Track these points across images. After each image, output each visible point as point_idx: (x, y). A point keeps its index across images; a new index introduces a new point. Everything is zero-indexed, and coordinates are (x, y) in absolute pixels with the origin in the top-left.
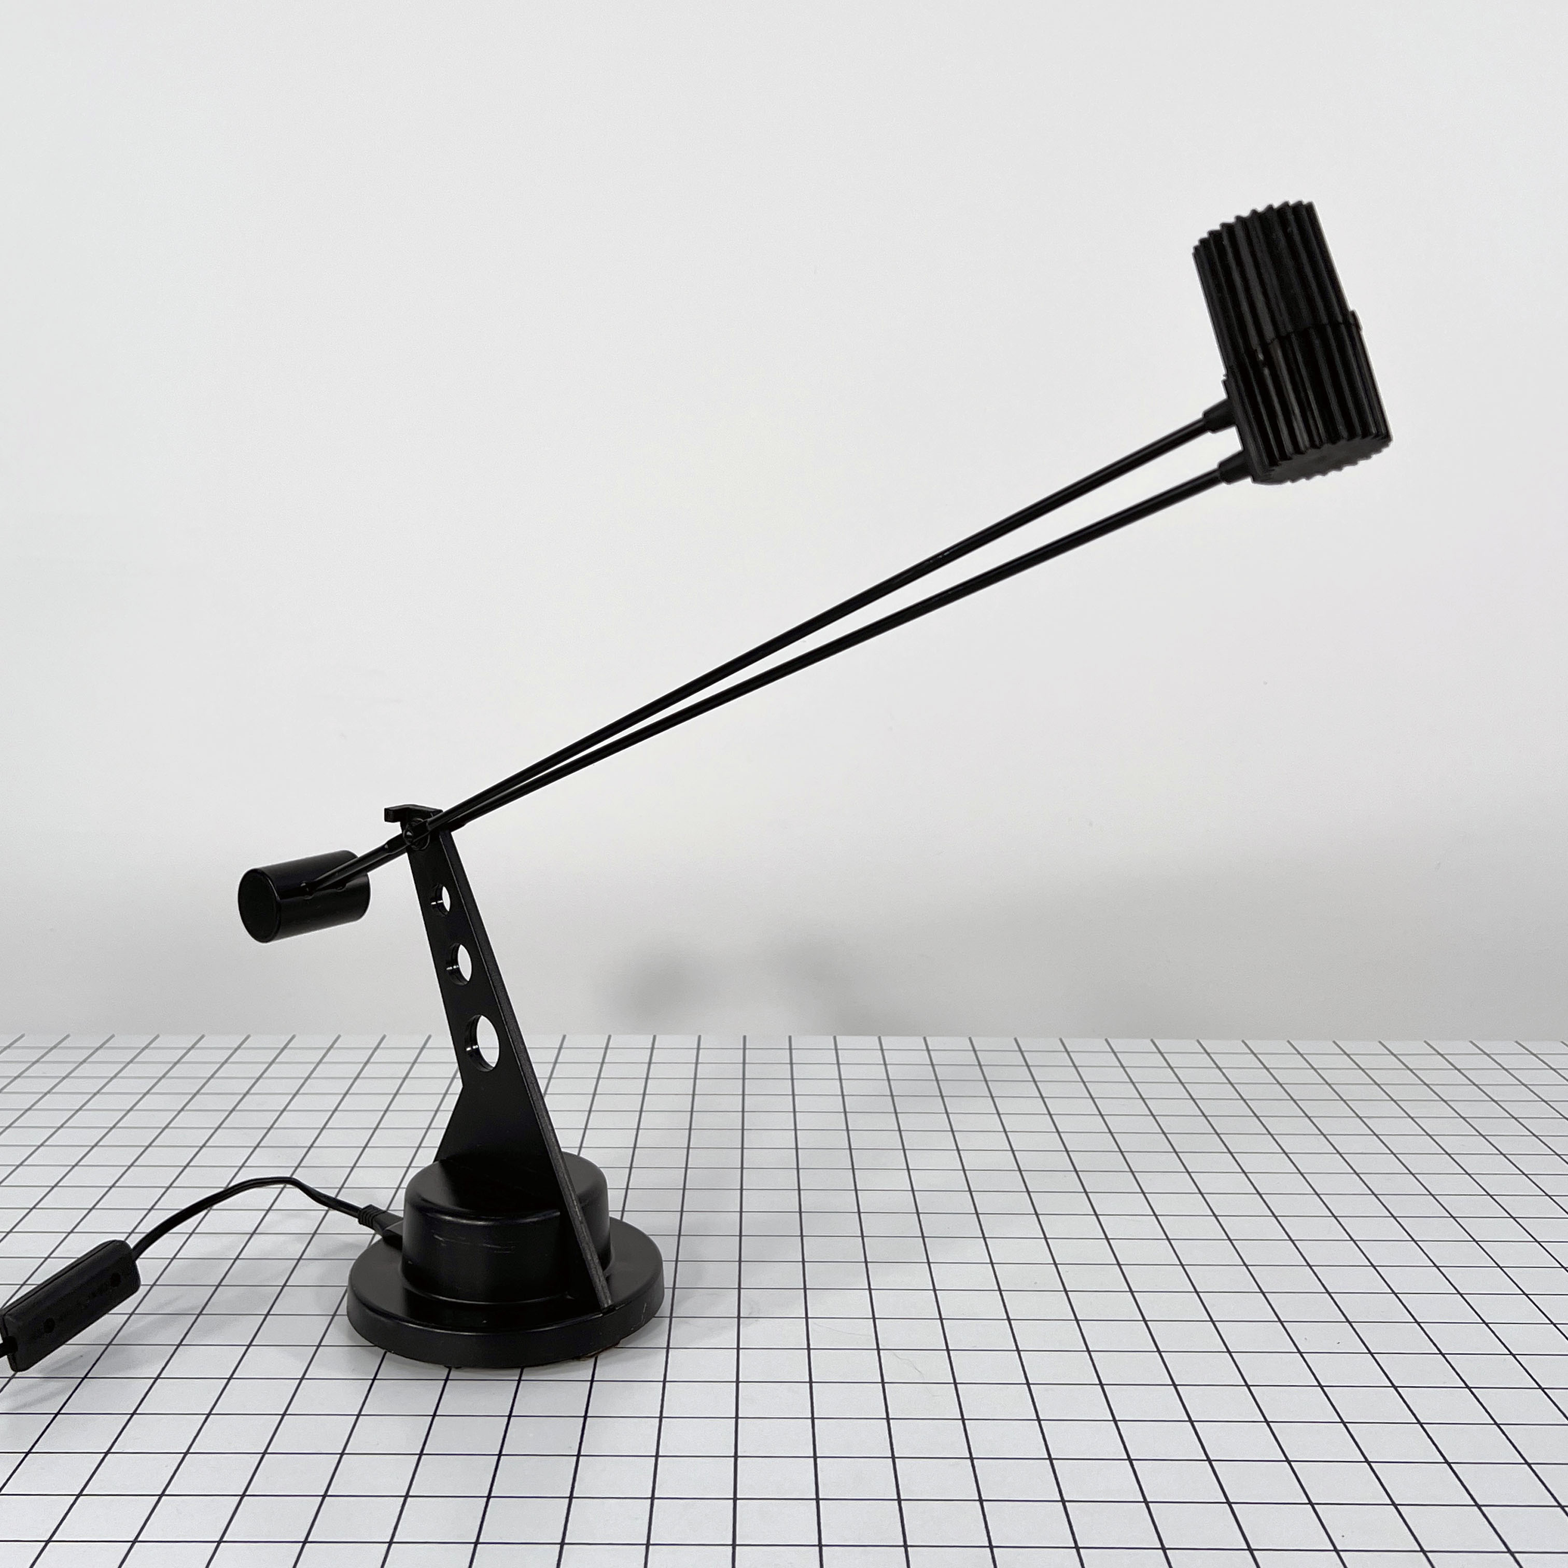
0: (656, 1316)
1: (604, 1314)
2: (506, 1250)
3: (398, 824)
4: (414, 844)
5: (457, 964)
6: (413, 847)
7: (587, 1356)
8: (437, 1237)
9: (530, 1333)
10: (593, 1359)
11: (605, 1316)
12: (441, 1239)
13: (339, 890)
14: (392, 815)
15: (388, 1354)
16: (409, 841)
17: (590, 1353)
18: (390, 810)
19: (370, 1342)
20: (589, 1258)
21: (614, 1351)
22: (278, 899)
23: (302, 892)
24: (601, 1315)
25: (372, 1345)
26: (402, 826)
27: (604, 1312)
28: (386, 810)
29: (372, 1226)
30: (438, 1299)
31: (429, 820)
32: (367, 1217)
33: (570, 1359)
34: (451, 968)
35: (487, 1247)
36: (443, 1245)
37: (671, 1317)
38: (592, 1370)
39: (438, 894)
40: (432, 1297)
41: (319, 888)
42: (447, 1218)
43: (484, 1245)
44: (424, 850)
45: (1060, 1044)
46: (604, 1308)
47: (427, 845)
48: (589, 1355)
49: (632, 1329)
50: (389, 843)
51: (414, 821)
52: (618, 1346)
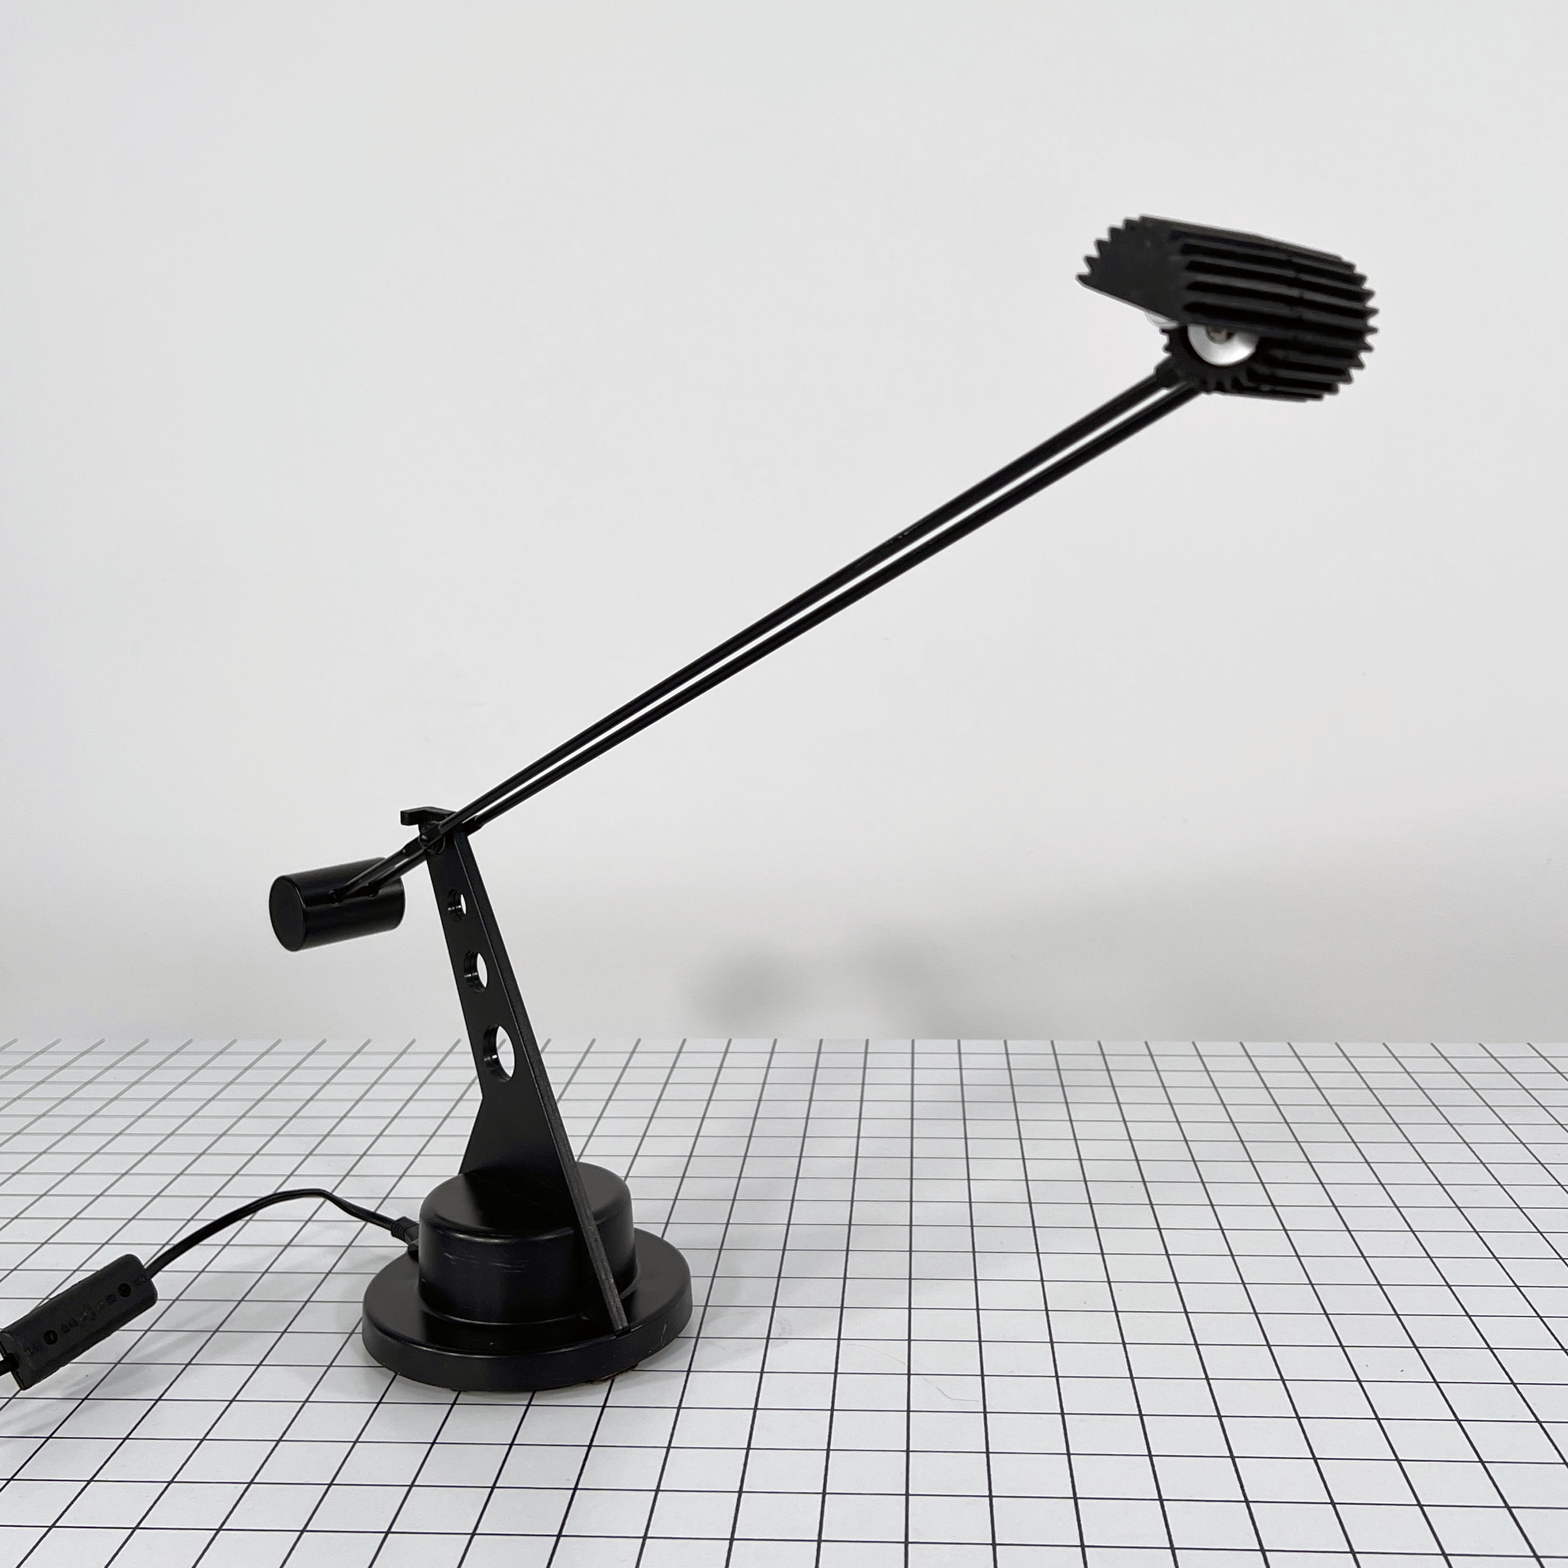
0: (679, 1336)
1: (618, 1336)
2: (517, 1269)
3: (417, 826)
4: (429, 848)
5: (476, 971)
6: (429, 850)
7: (601, 1379)
8: (447, 1254)
9: (546, 1355)
10: (609, 1382)
11: (618, 1339)
12: (450, 1257)
13: (370, 898)
14: (408, 818)
15: (398, 1376)
16: (425, 846)
17: (603, 1376)
18: (406, 813)
19: (380, 1363)
20: (604, 1277)
21: (631, 1373)
22: (304, 906)
23: (328, 899)
24: (615, 1337)
25: (380, 1365)
26: (420, 829)
27: (618, 1335)
28: (402, 813)
29: (404, 1238)
30: (453, 1320)
31: (441, 823)
32: (399, 1230)
33: (583, 1382)
34: (470, 975)
35: (497, 1266)
36: (453, 1263)
37: (698, 1338)
38: (606, 1394)
39: (456, 899)
40: (448, 1318)
41: (348, 894)
42: (461, 1236)
43: (494, 1264)
44: (441, 853)
45: (1145, 1047)
46: (619, 1330)
47: (443, 848)
48: (603, 1378)
49: (650, 1351)
50: (406, 847)
51: (430, 825)
52: (636, 1369)
